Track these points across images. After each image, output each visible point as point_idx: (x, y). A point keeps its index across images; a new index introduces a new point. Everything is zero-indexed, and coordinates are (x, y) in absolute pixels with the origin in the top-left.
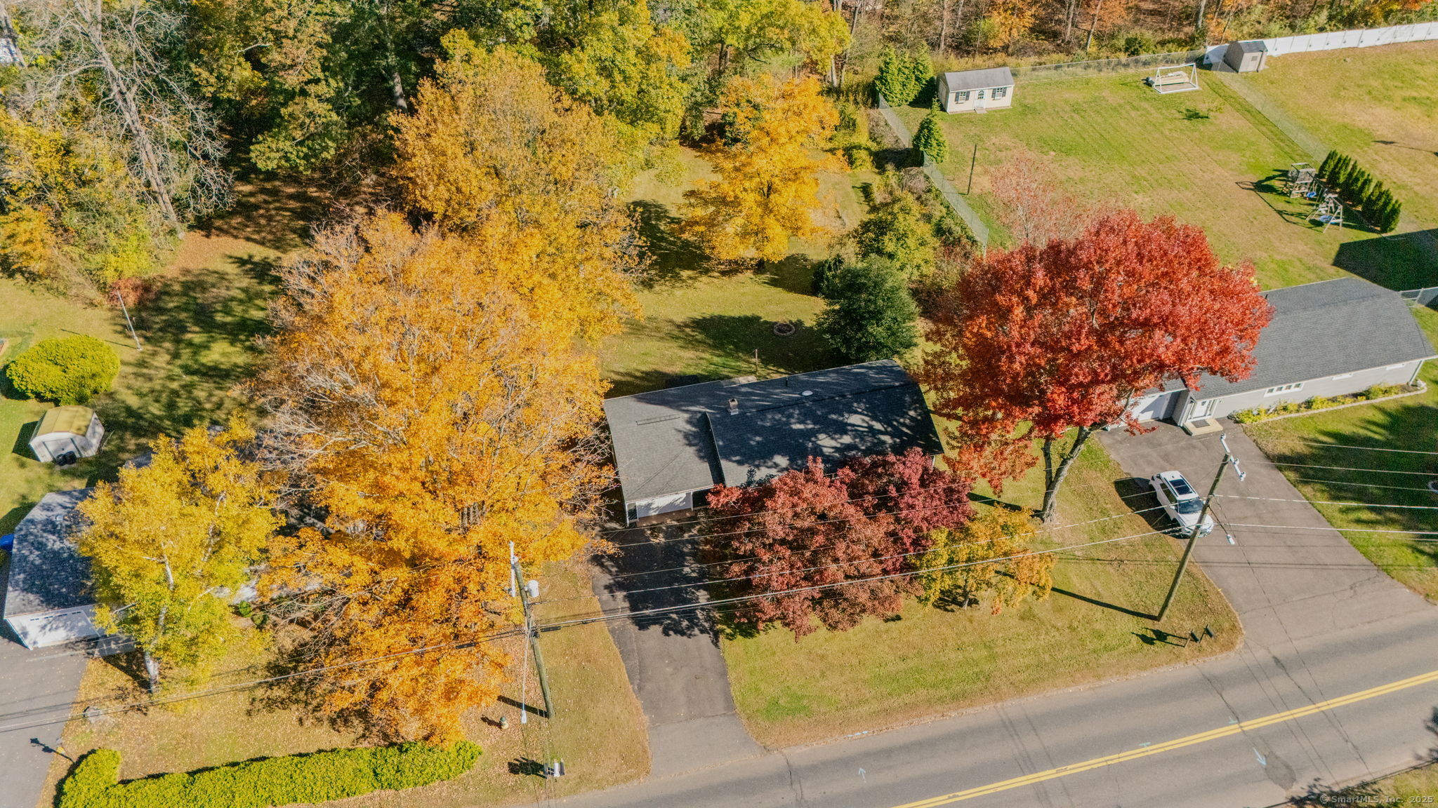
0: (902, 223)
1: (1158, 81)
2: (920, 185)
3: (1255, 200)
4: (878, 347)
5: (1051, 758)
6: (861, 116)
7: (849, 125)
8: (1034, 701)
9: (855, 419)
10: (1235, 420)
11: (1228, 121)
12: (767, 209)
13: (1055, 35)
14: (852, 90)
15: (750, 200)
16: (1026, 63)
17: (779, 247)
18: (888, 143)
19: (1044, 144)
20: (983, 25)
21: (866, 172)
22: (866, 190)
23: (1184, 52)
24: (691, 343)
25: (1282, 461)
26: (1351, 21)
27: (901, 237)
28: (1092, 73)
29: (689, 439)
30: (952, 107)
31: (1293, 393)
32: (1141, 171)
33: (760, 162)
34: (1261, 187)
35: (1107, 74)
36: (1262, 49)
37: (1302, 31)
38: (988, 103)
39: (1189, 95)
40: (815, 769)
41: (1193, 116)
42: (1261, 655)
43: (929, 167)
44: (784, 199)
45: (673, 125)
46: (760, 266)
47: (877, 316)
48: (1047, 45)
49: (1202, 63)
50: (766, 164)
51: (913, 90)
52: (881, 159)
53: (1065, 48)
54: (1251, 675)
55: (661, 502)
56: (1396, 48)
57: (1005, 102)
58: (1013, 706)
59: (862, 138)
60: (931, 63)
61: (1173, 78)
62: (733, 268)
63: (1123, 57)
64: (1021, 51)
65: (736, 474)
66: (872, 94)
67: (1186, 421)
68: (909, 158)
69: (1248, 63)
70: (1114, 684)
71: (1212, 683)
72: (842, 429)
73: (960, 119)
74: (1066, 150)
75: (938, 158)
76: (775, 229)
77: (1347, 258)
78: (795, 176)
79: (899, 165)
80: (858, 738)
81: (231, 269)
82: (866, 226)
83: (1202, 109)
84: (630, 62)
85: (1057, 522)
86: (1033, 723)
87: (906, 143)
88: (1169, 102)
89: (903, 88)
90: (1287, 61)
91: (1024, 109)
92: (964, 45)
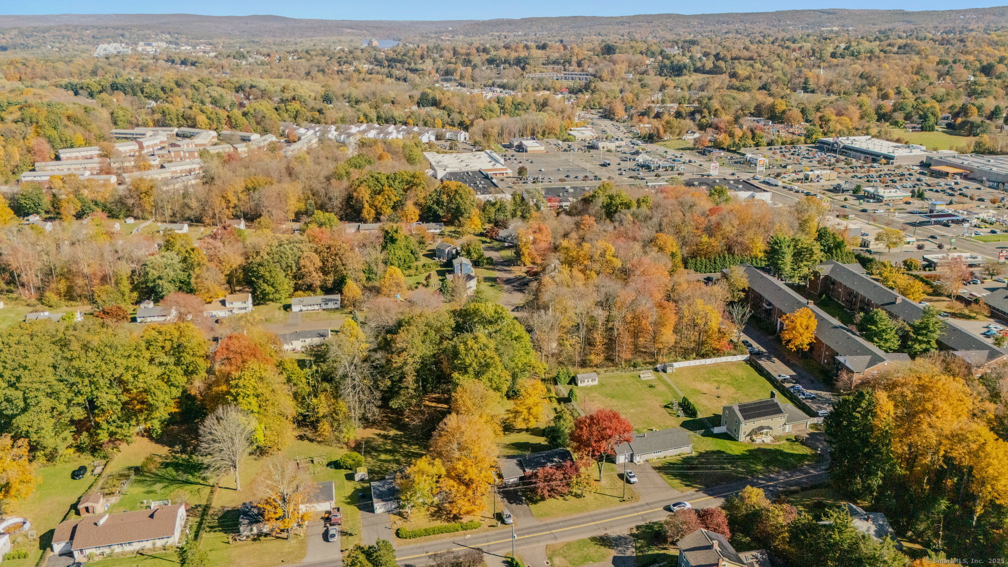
0: (564, 417)
1: (642, 376)
2: (571, 407)
3: (664, 410)
4: (560, 445)
5: (598, 520)
6: (552, 387)
7: (549, 390)
8: (596, 512)
9: (556, 459)
10: (647, 461)
11: (661, 388)
12: (529, 413)
13: (612, 361)
14: (549, 380)
15: (525, 411)
16: (601, 370)
17: (533, 424)
18: (561, 396)
19: (607, 395)
20: (588, 357)
21: (555, 404)
22: (555, 409)
23: (651, 367)
24: (511, 449)
25: (656, 468)
26: (703, 356)
27: (565, 420)
28: (623, 373)
29: (518, 465)
30: (580, 384)
31: (661, 455)
32: (633, 403)
33: (527, 401)
34: (666, 407)
35: (628, 374)
36: (672, 366)
37: (689, 360)
38: (591, 383)
39: (651, 380)
40: (551, 524)
41: (651, 386)
42: (644, 503)
43: (573, 403)
44: (534, 411)
45: (504, 392)
46: (527, 430)
47: (559, 437)
48: (611, 364)
49: (656, 370)
50: (530, 401)
51: (568, 380)
52: (560, 400)
53: (616, 365)
54: (641, 506)
55: (512, 480)
56: (717, 364)
57: (596, 383)
58: (592, 513)
59: (553, 394)
60: (572, 370)
61: (646, 375)
62: (520, 431)
63: (632, 368)
64: (602, 366)
65: (529, 471)
66: (555, 381)
67: (635, 461)
68: (567, 400)
69: (669, 370)
70: (614, 509)
71: (633, 507)
72: (553, 461)
73: (582, 388)
74: (613, 397)
75: (576, 400)
76: (532, 419)
77: (684, 425)
78: (537, 405)
79: (565, 402)
80: (560, 519)
81: (376, 437)
82: (555, 418)
83: (654, 384)
84: (495, 378)
85: (604, 482)
86: (595, 515)
87: (566, 396)
88: (645, 382)
89: (565, 379)
90: (681, 369)
91: (601, 385)
92: (584, 364)
